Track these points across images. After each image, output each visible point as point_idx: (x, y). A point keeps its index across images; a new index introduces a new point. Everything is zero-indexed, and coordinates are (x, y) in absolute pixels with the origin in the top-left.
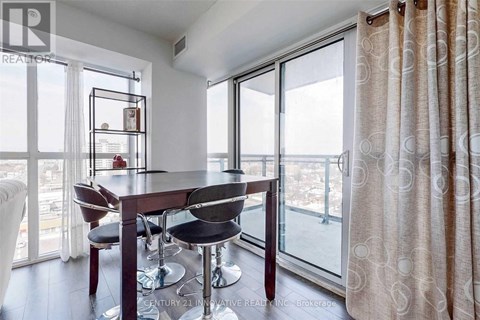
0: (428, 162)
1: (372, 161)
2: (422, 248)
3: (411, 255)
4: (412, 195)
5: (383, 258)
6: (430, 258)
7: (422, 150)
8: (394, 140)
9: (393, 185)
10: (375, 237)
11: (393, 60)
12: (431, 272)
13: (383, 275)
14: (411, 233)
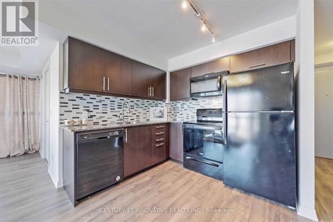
0: (18, 114)
2: (17, 133)
4: (14, 122)
7: (16, 111)
8: (8, 108)
9: (8, 119)
12: (19, 137)
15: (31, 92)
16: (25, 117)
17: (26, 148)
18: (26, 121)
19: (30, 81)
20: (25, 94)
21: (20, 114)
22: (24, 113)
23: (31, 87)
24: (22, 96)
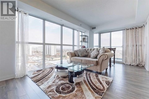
0: (134, 46)
1: (127, 46)
2: (133, 55)
3: (132, 56)
4: (132, 49)
5: (129, 57)
6: (134, 56)
7: (133, 44)
8: (130, 43)
9: (130, 48)
10: (128, 55)
11: (130, 35)
12: (134, 57)
13: (129, 59)
14: (132, 53)
15: (140, 34)
16: (137, 47)
17: (138, 63)
18: (137, 49)
19: (139, 29)
20: (137, 36)
21: (135, 46)
22: (136, 45)
23: (140, 32)
24: (136, 37)
